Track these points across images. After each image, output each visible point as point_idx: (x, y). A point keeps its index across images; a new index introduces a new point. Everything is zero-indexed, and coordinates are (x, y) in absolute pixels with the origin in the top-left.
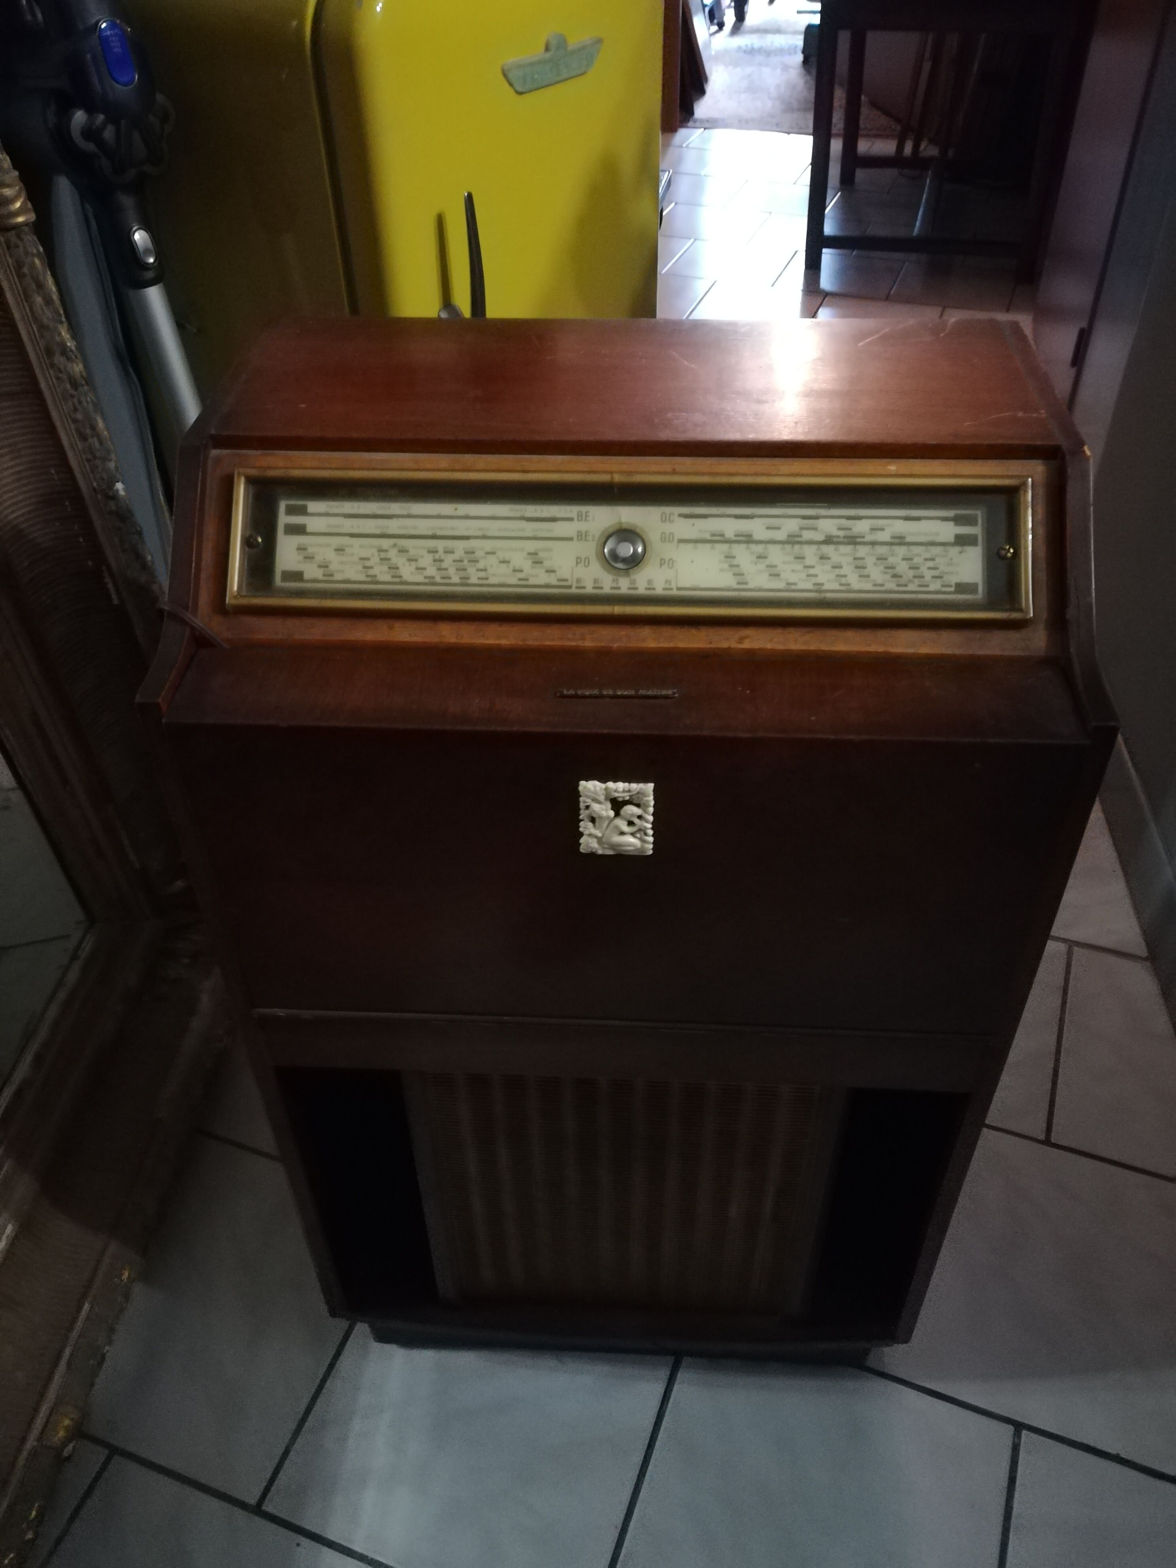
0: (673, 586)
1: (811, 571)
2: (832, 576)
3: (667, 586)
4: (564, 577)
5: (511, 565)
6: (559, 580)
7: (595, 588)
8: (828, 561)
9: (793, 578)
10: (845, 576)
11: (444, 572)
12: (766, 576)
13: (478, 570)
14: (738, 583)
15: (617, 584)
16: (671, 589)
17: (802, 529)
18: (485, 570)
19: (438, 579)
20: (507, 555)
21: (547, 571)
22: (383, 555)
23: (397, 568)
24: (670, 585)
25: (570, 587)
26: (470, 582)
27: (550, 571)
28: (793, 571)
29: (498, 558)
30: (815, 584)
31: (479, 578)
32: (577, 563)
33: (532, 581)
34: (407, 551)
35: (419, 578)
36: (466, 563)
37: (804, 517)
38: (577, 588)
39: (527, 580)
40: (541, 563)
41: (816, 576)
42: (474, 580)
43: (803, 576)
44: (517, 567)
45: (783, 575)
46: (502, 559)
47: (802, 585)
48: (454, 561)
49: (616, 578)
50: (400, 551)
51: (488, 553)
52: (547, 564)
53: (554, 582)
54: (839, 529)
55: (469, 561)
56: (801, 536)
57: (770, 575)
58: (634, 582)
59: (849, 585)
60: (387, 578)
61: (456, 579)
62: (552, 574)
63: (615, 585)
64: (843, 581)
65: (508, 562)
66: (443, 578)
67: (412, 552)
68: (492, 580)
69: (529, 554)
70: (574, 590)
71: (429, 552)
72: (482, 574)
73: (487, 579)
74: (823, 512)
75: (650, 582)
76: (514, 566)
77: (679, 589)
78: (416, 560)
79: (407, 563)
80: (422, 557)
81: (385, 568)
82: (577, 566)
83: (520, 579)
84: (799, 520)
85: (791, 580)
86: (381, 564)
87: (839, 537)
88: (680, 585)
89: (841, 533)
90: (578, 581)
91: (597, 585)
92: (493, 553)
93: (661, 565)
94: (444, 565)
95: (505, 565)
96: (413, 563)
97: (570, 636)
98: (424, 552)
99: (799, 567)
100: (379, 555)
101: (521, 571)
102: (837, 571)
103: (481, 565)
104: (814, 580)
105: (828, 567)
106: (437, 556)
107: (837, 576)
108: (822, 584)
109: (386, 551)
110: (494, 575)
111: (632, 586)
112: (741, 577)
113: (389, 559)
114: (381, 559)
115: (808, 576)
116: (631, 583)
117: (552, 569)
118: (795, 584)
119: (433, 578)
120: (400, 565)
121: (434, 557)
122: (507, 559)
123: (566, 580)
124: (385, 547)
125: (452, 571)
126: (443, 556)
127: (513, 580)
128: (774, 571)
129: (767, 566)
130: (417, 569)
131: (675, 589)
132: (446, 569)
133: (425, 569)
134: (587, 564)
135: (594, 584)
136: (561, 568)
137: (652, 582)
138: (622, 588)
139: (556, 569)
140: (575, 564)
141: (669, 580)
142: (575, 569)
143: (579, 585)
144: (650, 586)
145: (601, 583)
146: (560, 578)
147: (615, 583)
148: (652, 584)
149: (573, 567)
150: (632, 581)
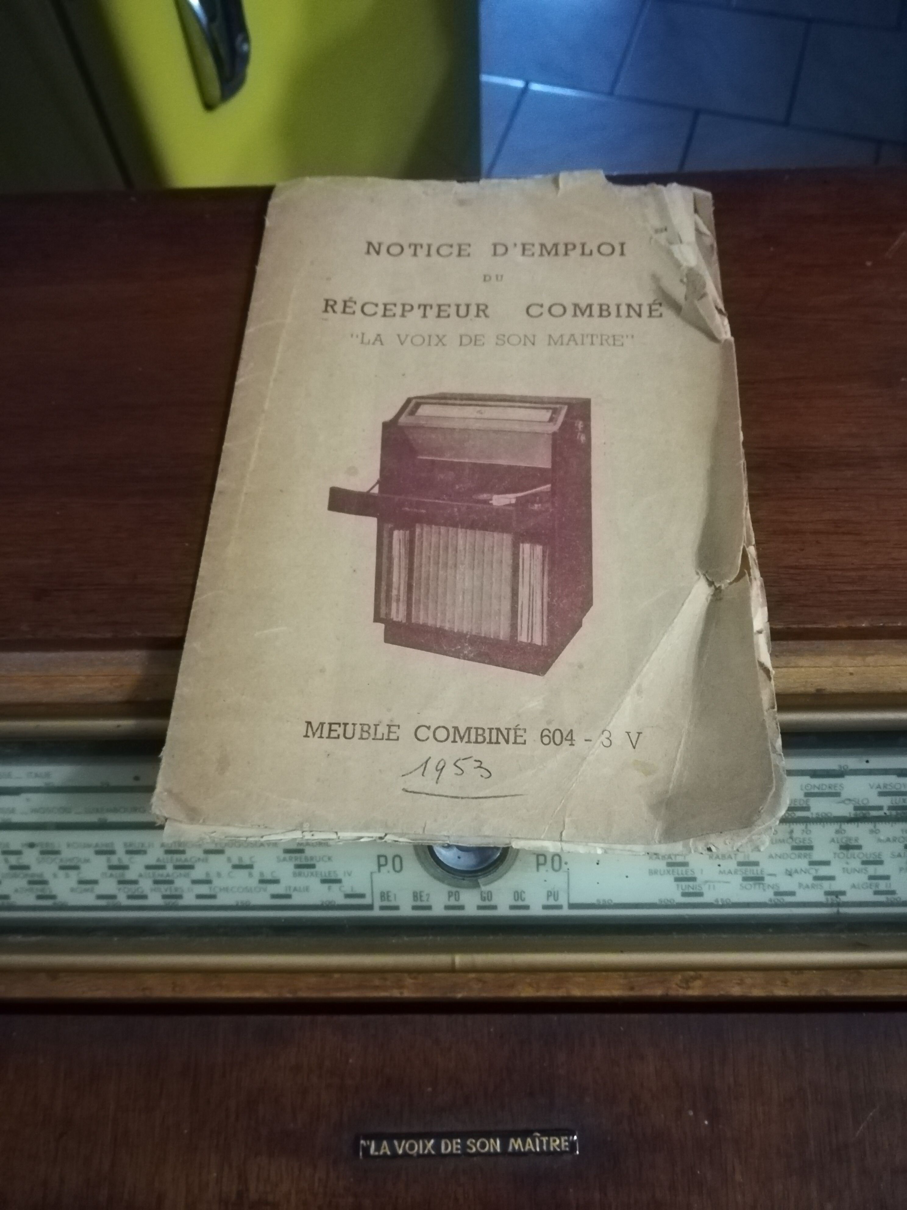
0: (563, 900)
1: (824, 871)
2: (863, 878)
3: (552, 902)
4: (358, 891)
5: (256, 872)
6: (348, 896)
7: (415, 908)
8: (856, 852)
9: (786, 884)
10: (887, 878)
11: (133, 887)
12: (737, 879)
13: (195, 882)
14: (684, 894)
15: (457, 899)
16: (559, 907)
17: (808, 795)
18: (208, 882)
19: (123, 900)
20: (246, 855)
21: (324, 881)
22: (13, 860)
23: (44, 882)
24: (556, 899)
25: (370, 907)
26: (181, 902)
27: (330, 881)
28: (790, 874)
29: (229, 860)
30: (827, 893)
31: (199, 897)
32: (380, 866)
33: (297, 899)
34: (57, 852)
35: (89, 899)
36: (170, 869)
37: (815, 774)
38: (382, 908)
39: (288, 896)
40: (313, 866)
41: (832, 878)
42: (189, 899)
43: (808, 879)
44: (268, 877)
45: (768, 880)
46: (236, 861)
47: (802, 896)
48: (148, 867)
49: (454, 890)
50: (43, 853)
51: (208, 852)
52: (322, 868)
53: (340, 900)
54: (882, 794)
55: (177, 867)
56: (807, 809)
57: (745, 879)
58: (489, 896)
59: (893, 892)
60: (30, 900)
61: (155, 899)
62: (335, 887)
63: (452, 902)
64: (883, 885)
65: (250, 867)
66: (130, 897)
67: (67, 854)
68: (223, 899)
69: (287, 851)
70: (376, 913)
71: (99, 853)
72: (204, 889)
73: (213, 897)
74: (852, 762)
75: (518, 895)
76: (262, 874)
77: (572, 906)
78: (76, 868)
79: (62, 873)
80: (87, 861)
81: (21, 883)
82: (379, 871)
83: (274, 896)
84: (807, 780)
85: (783, 888)
86: (15, 876)
87: (880, 808)
88: (575, 900)
89: (886, 802)
90: (384, 896)
91: (419, 903)
92: (220, 852)
93: (538, 865)
94: (130, 875)
95: (244, 873)
96: (73, 873)
98: (89, 853)
99: (803, 863)
100: (6, 861)
101: (276, 881)
102: (872, 870)
103: (198, 873)
104: (827, 885)
105: (856, 864)
106: (114, 860)
107: (871, 878)
108: (843, 893)
109: (18, 853)
110: (226, 889)
111: (487, 903)
112: (691, 884)
113: (27, 867)
114: (12, 868)
115: (816, 878)
116: (483, 899)
117: (333, 877)
118: (793, 894)
119: (113, 897)
120: (48, 876)
121: (109, 860)
122: (247, 862)
123: (362, 896)
124: (14, 847)
125: (146, 885)
126: (126, 859)
127: (262, 898)
128: (752, 871)
129: (740, 864)
130: (81, 882)
131: (565, 906)
132: (135, 882)
133: (95, 882)
134: (398, 867)
135: (414, 900)
136: (350, 875)
137: (523, 895)
138: (467, 907)
139: (340, 876)
140: (376, 868)
141: (554, 892)
142: (376, 876)
143: (386, 903)
144: (520, 903)
145: (427, 900)
146: (349, 892)
147: (452, 899)
148: (523, 899)
149: (372, 873)
150: (485, 895)
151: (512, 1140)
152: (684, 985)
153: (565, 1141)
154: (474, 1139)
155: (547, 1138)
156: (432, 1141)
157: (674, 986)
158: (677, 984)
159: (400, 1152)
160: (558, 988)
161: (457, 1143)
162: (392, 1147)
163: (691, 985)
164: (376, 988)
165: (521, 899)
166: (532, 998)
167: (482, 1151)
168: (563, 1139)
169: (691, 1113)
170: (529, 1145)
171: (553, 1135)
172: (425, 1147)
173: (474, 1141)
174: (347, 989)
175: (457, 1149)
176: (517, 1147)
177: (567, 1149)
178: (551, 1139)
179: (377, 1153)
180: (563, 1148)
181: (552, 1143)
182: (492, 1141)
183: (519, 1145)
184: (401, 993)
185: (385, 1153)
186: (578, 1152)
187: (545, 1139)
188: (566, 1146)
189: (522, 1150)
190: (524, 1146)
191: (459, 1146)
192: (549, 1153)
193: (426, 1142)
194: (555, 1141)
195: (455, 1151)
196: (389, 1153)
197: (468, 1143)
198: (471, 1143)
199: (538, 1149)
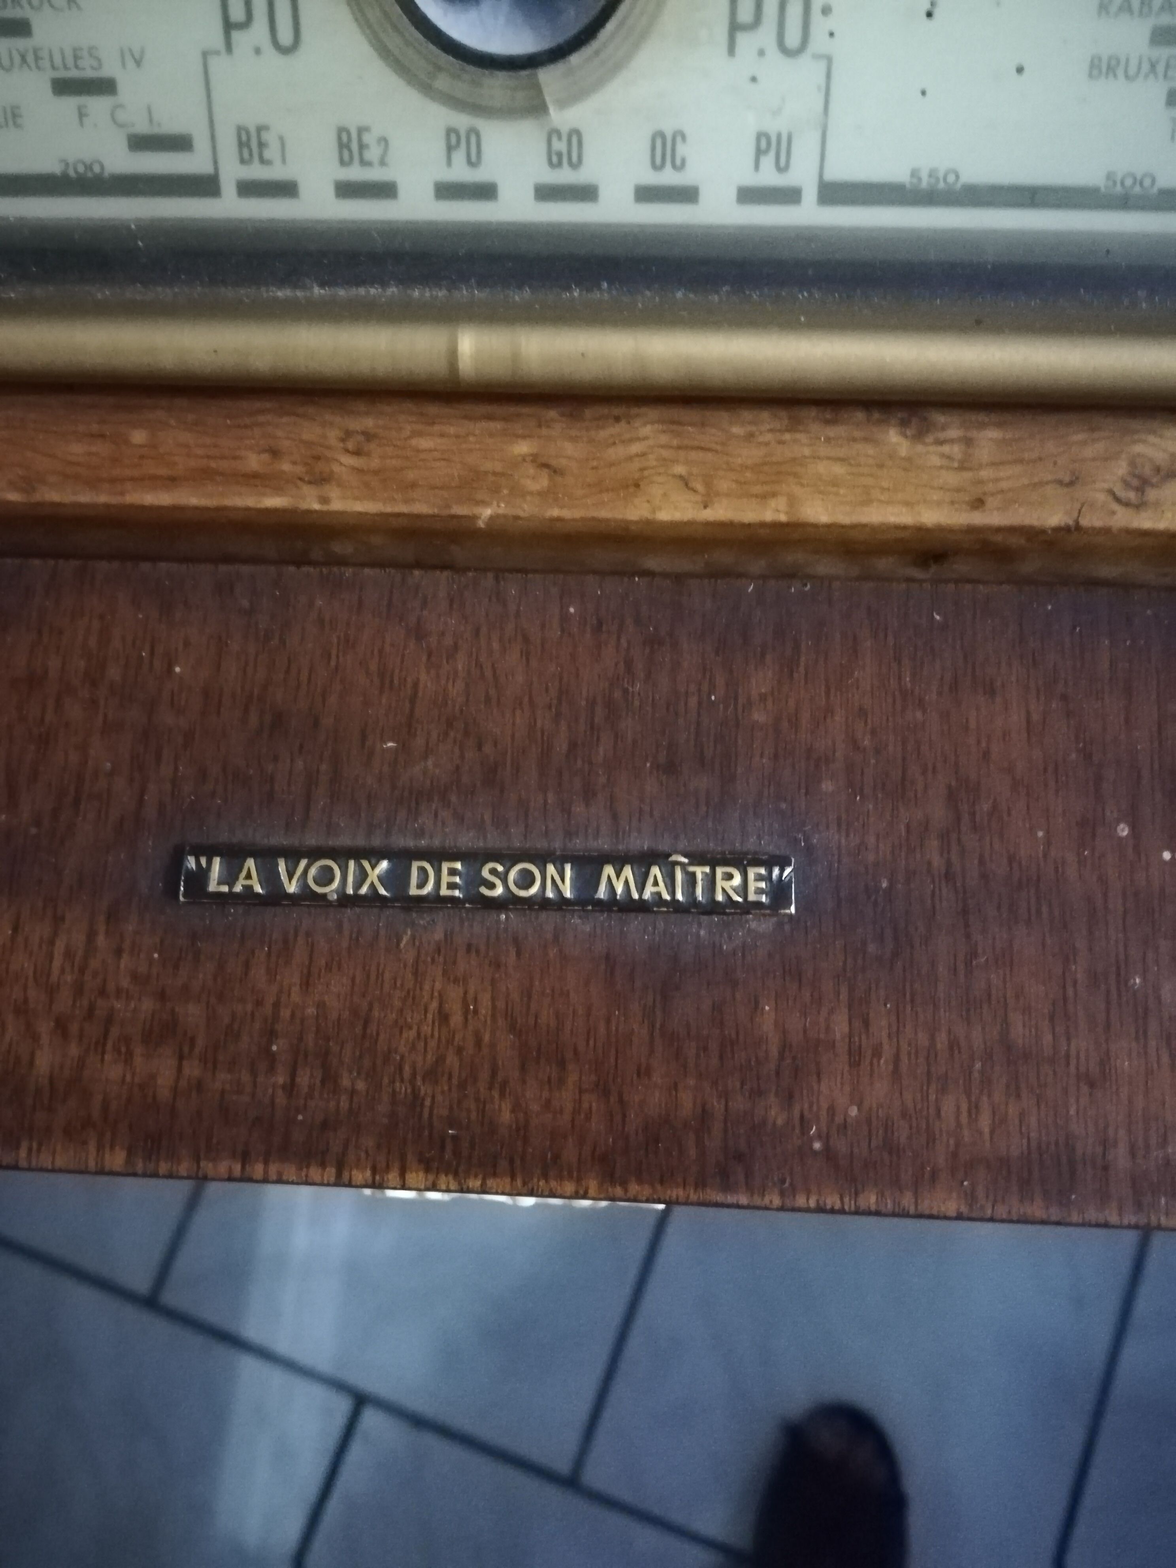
0: (803, 168)
3: (768, 177)
4: (170, 125)
6: (139, 142)
7: (344, 190)
15: (473, 163)
16: (791, 196)
21: (62, 86)
24: (783, 164)
25: (209, 186)
27: (79, 84)
32: (229, 26)
38: (248, 189)
40: (23, 28)
49: (462, 121)
52: (53, 35)
53: (117, 157)
58: (572, 149)
62: (97, 105)
63: (460, 172)
70: (230, 206)
75: (664, 146)
77: (830, 193)
82: (229, 46)
88: (838, 172)
90: (250, 141)
91: (356, 173)
93: (735, 28)
97: (254, 462)
111: (565, 176)
116: (555, 160)
117: (88, 72)
123: (182, 142)
131: (810, 194)
134: (285, 36)
135: (342, 163)
136: (138, 63)
137: (681, 150)
138: (504, 192)
139: (110, 69)
140: (215, 36)
141: (779, 136)
142: (219, 65)
143: (257, 172)
144: (668, 177)
145: (383, 163)
146: (142, 127)
147: (459, 157)
148: (678, 162)
149: (205, 55)
150: (560, 146)
151: (609, 870)
152: (1132, 495)
153: (760, 877)
154: (501, 864)
155: (707, 869)
156: (384, 865)
157: (1101, 497)
158: (1111, 492)
159: (292, 888)
160: (764, 497)
161: (453, 872)
162: (270, 878)
163: (1152, 494)
164: (253, 479)
165: (674, 166)
166: (690, 523)
167: (523, 893)
168: (752, 872)
169: (1123, 830)
170: (656, 883)
171: (726, 863)
172: (362, 876)
173: (500, 868)
174: (172, 481)
175: (452, 886)
176: (619, 889)
177: (764, 899)
178: (720, 871)
179: (225, 889)
180: (752, 897)
181: (720, 883)
182: (551, 869)
183: (627, 882)
184: (325, 500)
185: (248, 889)
186: (793, 909)
187: (700, 871)
188: (759, 891)
189: (636, 896)
190: (641, 888)
191: (457, 879)
192: (712, 908)
193: (366, 864)
194: (729, 877)
195: (444, 892)
196: (258, 889)
197: (485, 873)
198: (493, 872)
199: (679, 896)
